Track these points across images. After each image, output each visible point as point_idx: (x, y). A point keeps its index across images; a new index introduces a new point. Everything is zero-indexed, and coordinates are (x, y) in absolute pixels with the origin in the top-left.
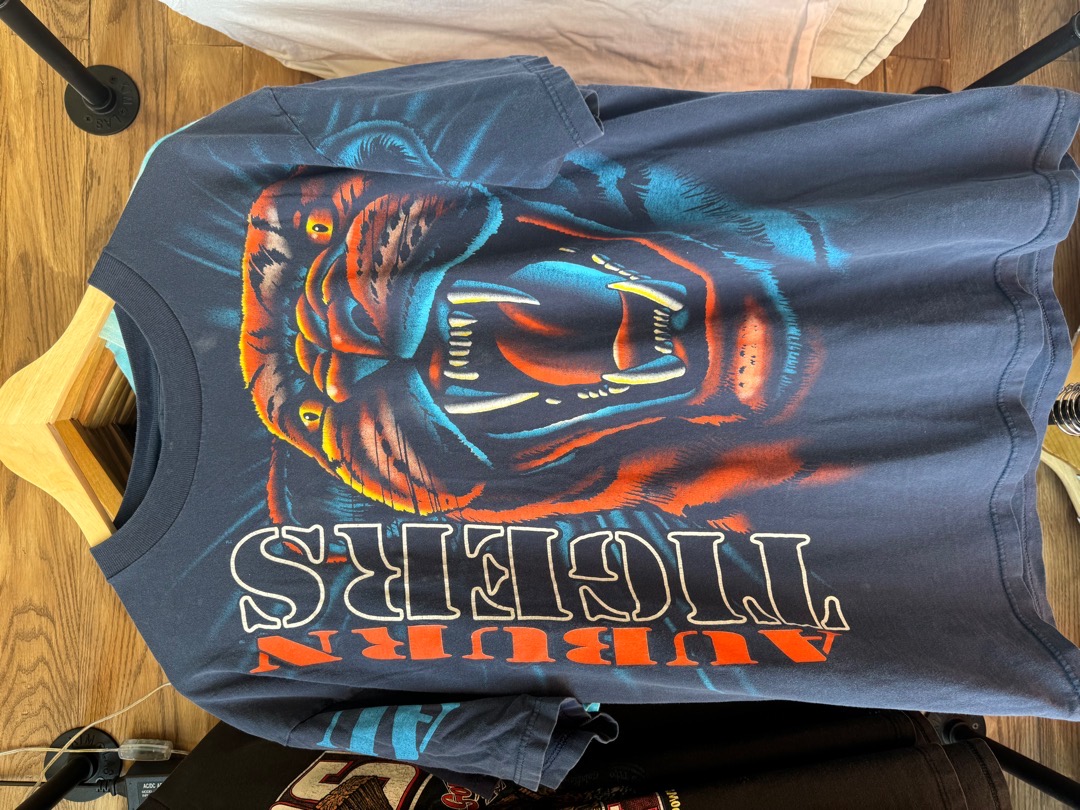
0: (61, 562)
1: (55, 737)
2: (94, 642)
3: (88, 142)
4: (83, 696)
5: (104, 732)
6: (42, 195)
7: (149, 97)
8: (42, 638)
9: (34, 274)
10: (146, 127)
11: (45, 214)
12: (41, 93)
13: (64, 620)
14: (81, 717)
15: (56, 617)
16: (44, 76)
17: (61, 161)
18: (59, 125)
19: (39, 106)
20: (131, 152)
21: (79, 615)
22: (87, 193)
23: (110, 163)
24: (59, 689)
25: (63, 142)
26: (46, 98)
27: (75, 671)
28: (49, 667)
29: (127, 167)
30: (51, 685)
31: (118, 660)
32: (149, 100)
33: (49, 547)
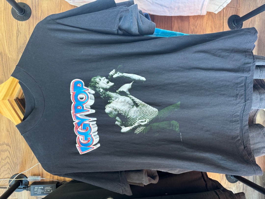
0: (12, 132)
1: (11, 176)
2: (21, 152)
3: (18, 23)
4: (18, 166)
5: (24, 175)
6: (6, 37)
7: (34, 11)
8: (8, 151)
9: (4, 58)
10: (33, 20)
11: (6, 42)
12: (5, 9)
13: (13, 147)
14: (18, 171)
15: (11, 146)
16: (6, 5)
17: (11, 28)
18: (10, 18)
19: (4, 13)
20: (29, 26)
21: (17, 146)
22: (18, 36)
23: (24, 29)
24: (12, 164)
25: (11, 23)
26: (6, 11)
27: (16, 160)
28: (9, 159)
29: (28, 30)
30: (10, 163)
31: (27, 157)
32: (34, 12)
33: (9, 129)
